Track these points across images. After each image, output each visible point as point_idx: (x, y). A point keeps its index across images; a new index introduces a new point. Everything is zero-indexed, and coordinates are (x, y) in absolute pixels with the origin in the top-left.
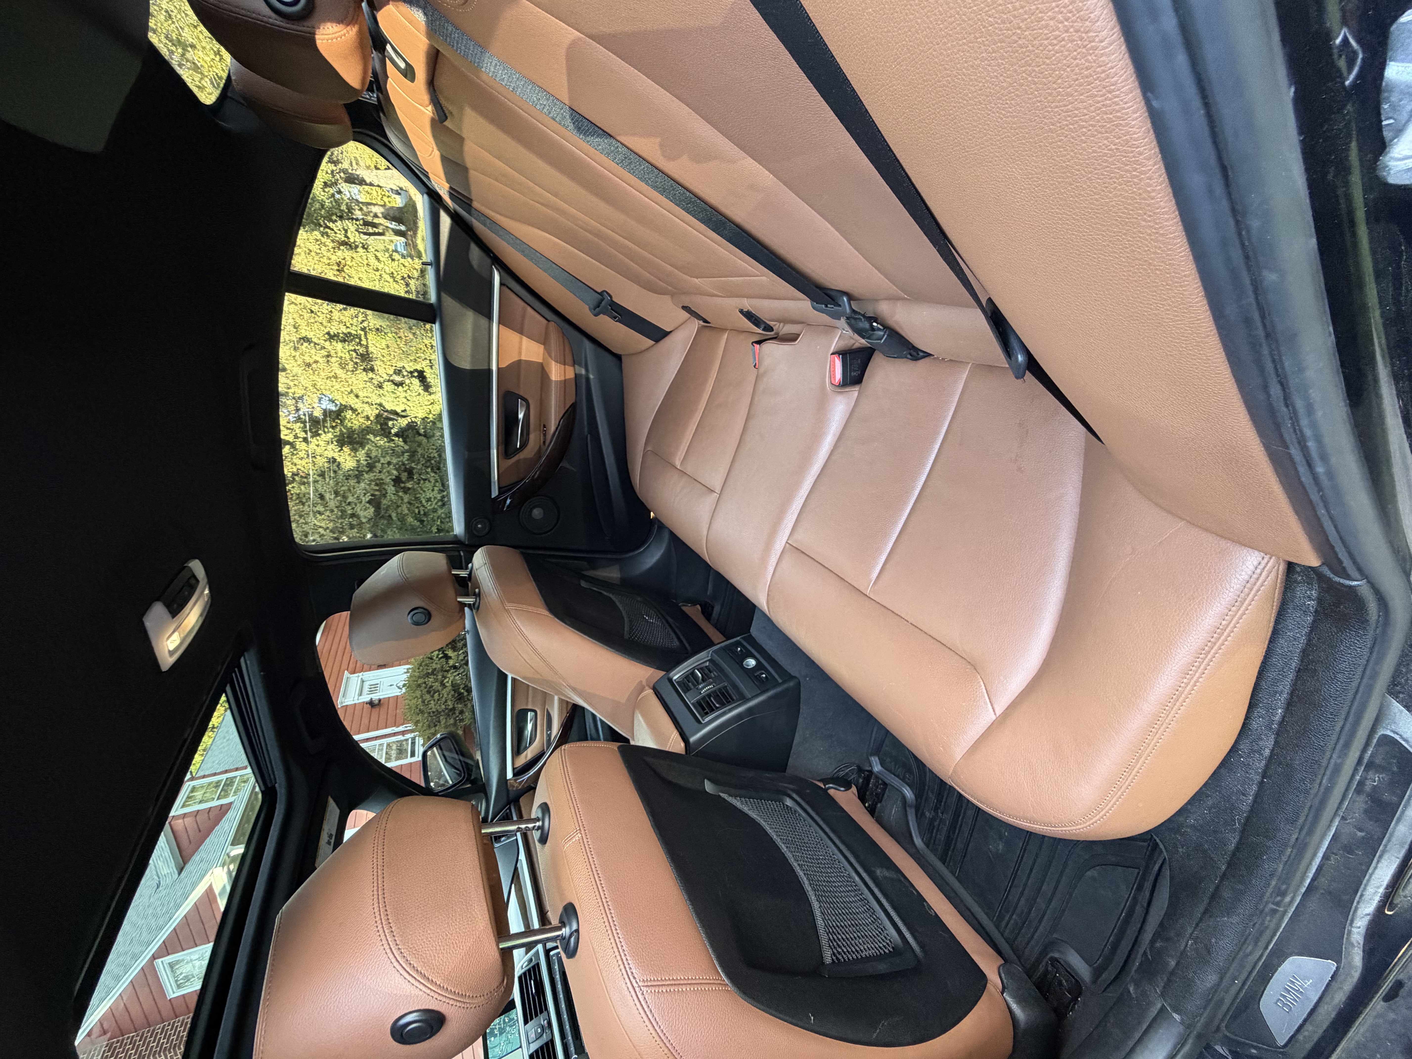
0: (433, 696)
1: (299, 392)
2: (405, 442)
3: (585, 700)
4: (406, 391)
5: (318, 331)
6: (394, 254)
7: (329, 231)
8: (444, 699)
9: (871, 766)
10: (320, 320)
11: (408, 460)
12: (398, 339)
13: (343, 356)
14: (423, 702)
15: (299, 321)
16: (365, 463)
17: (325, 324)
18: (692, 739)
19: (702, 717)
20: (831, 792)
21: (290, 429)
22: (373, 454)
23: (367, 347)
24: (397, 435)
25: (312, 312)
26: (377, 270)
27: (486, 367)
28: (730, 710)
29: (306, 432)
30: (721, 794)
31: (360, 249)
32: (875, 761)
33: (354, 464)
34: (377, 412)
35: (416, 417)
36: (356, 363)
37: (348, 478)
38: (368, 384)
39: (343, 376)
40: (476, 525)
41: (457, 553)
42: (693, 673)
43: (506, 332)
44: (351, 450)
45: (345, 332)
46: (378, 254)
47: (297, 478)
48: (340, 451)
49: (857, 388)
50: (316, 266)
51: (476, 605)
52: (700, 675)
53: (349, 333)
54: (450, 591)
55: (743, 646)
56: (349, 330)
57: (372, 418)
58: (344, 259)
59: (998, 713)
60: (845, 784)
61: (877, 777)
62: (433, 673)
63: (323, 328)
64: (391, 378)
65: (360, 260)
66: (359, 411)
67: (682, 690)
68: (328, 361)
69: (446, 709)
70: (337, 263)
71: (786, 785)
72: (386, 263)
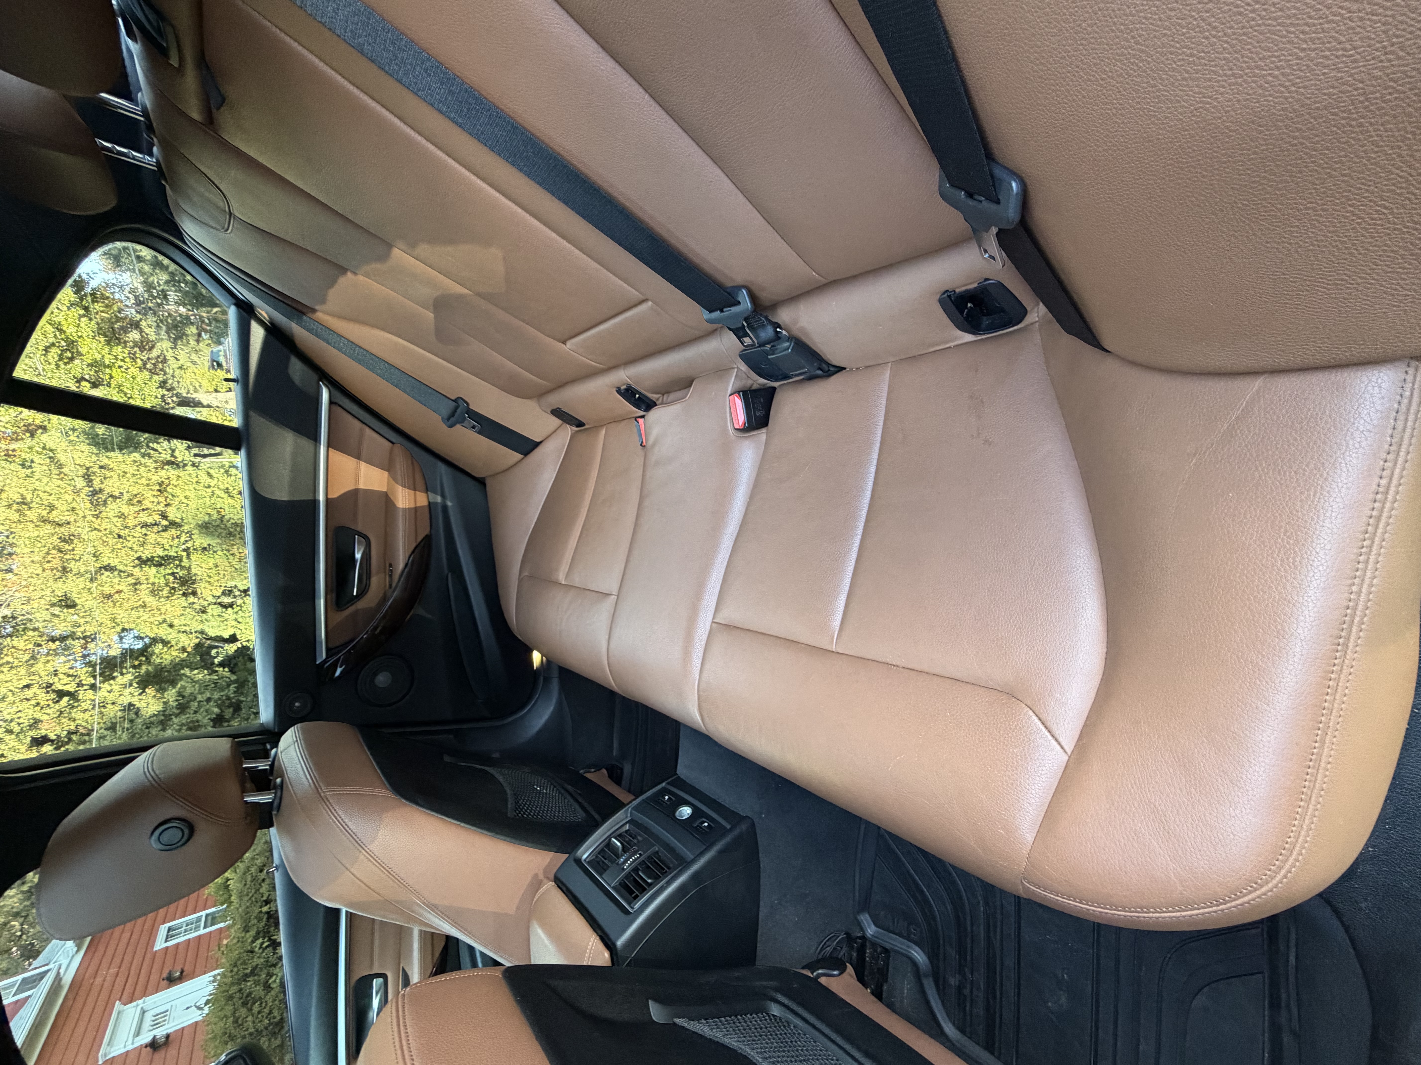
0: (250, 1010)
1: (90, 630)
2: (232, 671)
3: (455, 924)
4: (236, 613)
5: (125, 558)
6: (231, 469)
7: (152, 452)
8: (267, 1010)
9: (862, 929)
10: (130, 545)
11: (235, 692)
12: (231, 557)
13: (157, 581)
14: (236, 1021)
15: (101, 548)
16: (175, 704)
17: (136, 548)
18: (620, 943)
19: (629, 904)
20: (823, 980)
21: (72, 676)
22: (188, 691)
23: (189, 569)
24: (222, 664)
25: (119, 537)
26: (209, 487)
27: (311, 498)
28: (669, 883)
29: (95, 677)
30: (677, 1021)
31: (189, 468)
32: (865, 919)
33: (160, 708)
34: (197, 641)
35: (248, 641)
36: (174, 588)
37: (149, 725)
38: (188, 610)
39: (155, 604)
40: (292, 704)
41: (261, 747)
42: (609, 845)
43: (337, 456)
44: (158, 691)
45: (161, 554)
46: (212, 471)
47: (74, 737)
48: (140, 694)
49: (764, 430)
50: (131, 489)
51: (275, 804)
52: (619, 844)
53: (166, 556)
54: (232, 787)
55: (670, 793)
56: (166, 553)
57: (189, 650)
58: (168, 478)
59: (1069, 748)
60: (836, 964)
61: (874, 945)
62: (253, 973)
63: (132, 553)
64: (219, 600)
65: (188, 478)
66: (173, 643)
67: (597, 872)
68: (136, 589)
69: (270, 1024)
70: (158, 483)
71: (764, 983)
72: (221, 479)
